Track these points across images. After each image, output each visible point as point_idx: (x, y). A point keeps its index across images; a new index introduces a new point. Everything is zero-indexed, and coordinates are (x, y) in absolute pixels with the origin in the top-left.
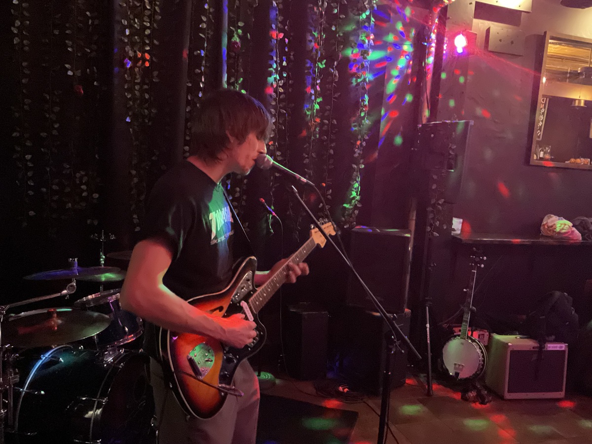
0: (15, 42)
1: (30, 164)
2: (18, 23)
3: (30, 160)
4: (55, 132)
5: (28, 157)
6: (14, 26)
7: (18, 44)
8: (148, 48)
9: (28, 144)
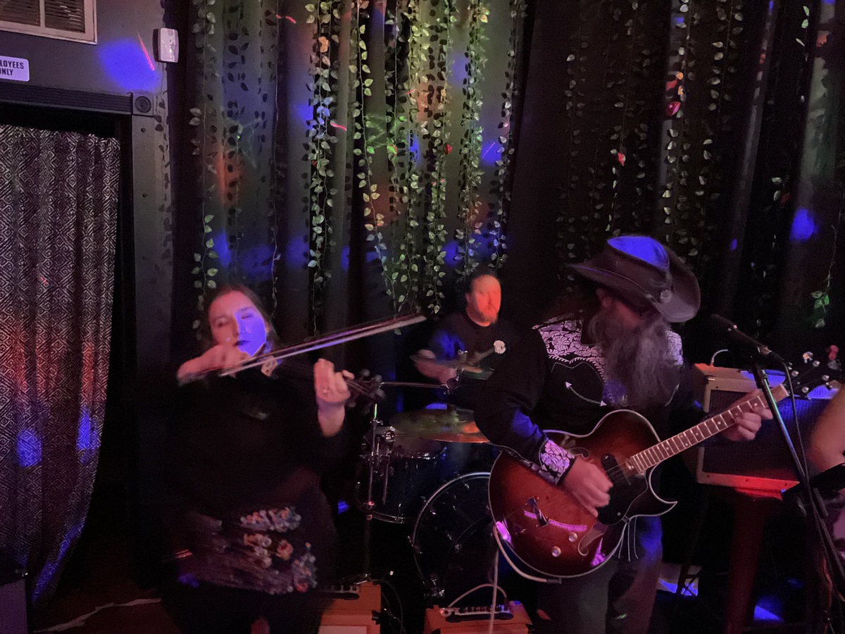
0: (568, 108)
1: (571, 255)
2: (574, 82)
3: (571, 251)
4: (596, 215)
5: (571, 246)
6: (569, 89)
7: (572, 108)
8: (717, 82)
9: (571, 230)
